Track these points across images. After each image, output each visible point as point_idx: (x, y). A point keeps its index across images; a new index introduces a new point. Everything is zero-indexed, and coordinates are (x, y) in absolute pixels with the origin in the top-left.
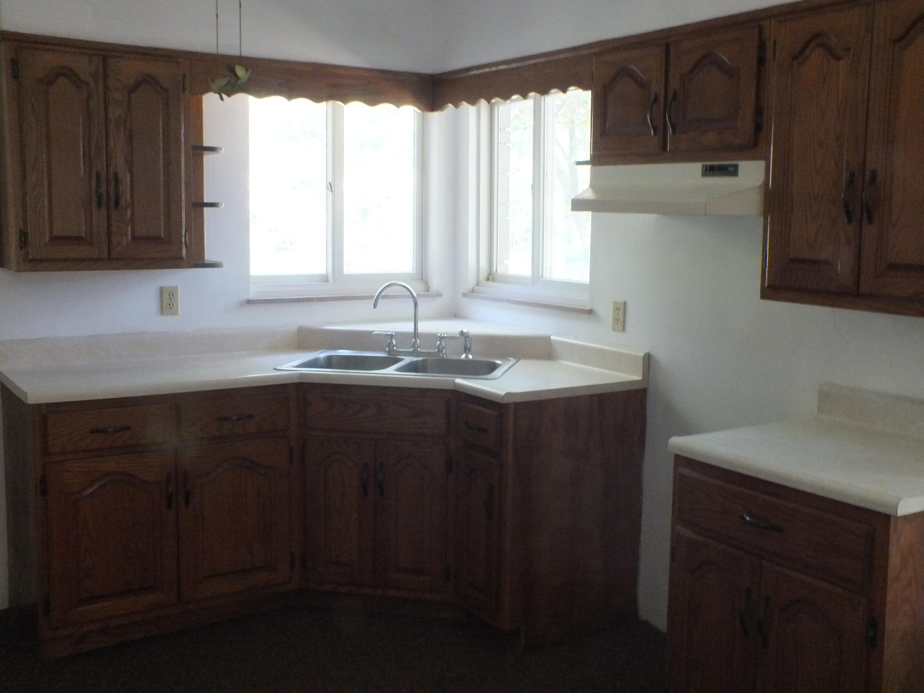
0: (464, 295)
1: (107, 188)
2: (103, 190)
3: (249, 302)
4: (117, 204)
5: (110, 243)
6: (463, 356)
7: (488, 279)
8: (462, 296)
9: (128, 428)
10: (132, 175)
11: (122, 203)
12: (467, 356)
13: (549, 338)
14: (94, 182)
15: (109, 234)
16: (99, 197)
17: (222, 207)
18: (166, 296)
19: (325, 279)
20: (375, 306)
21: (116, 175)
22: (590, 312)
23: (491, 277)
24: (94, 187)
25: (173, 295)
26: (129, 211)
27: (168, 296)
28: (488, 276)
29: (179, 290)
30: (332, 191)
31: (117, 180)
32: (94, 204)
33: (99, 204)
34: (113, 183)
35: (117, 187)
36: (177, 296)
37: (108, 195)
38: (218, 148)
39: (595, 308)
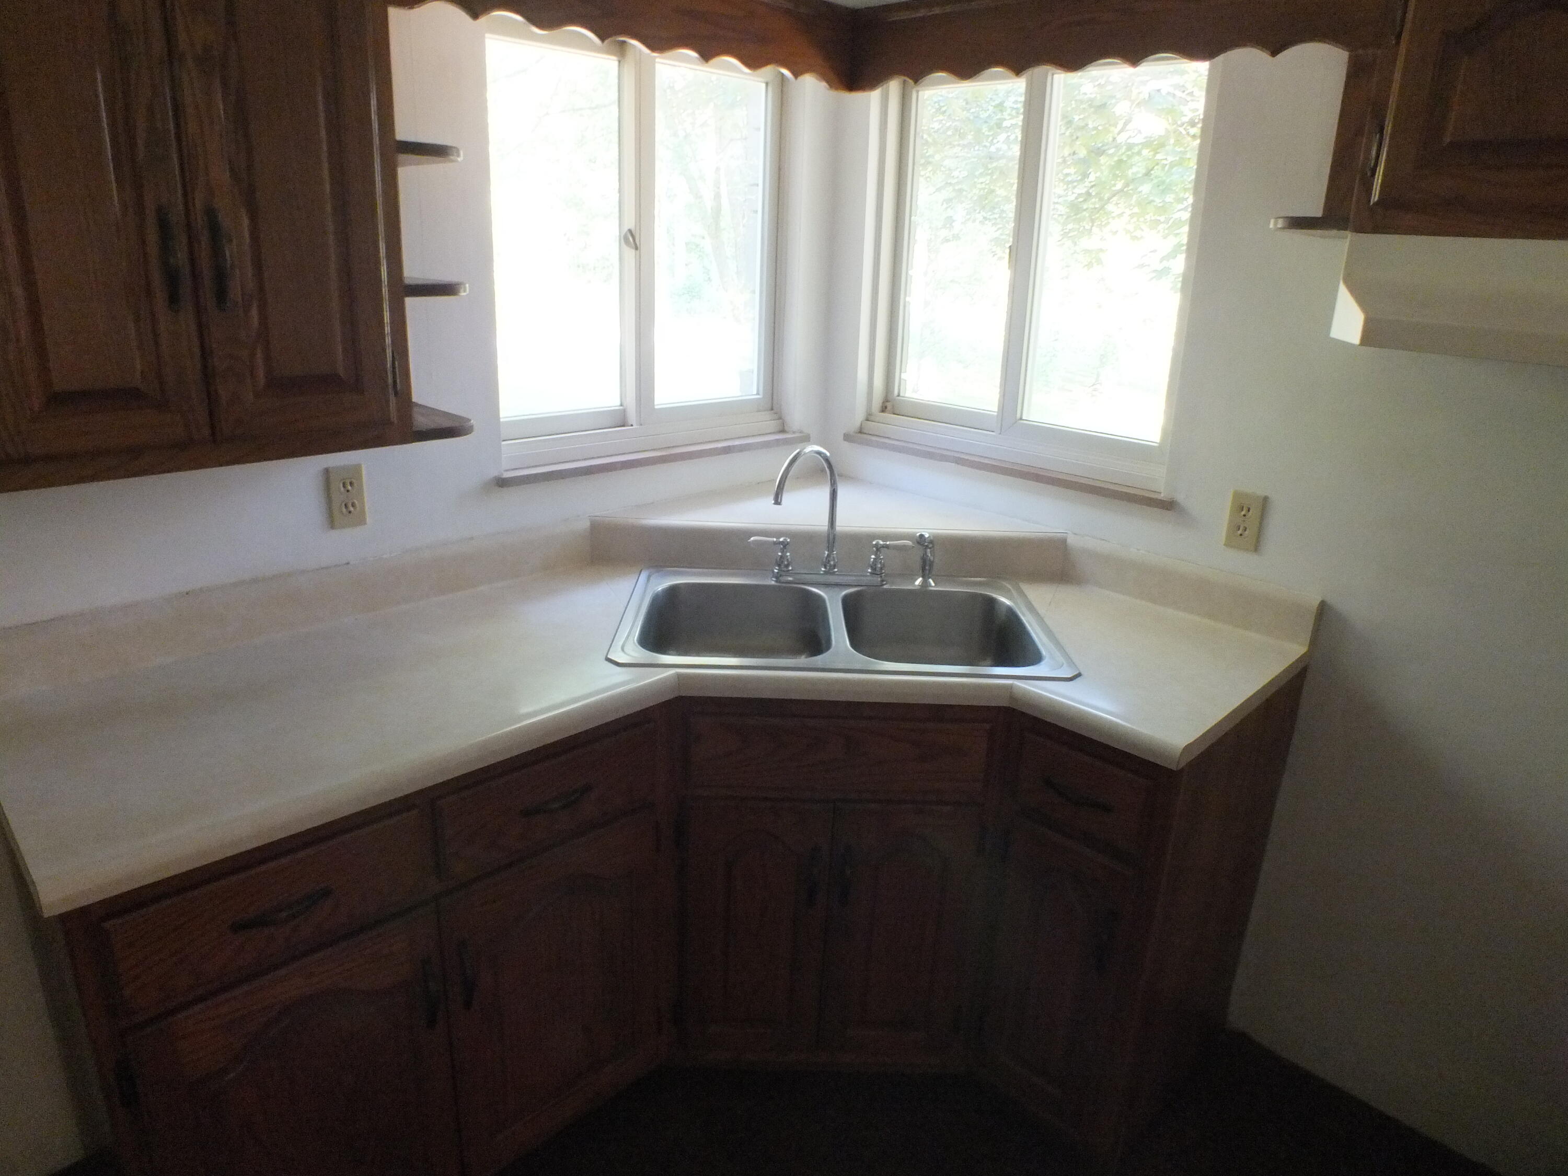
0: (847, 438)
1: (191, 253)
2: (181, 257)
3: (502, 483)
4: (221, 294)
5: (211, 398)
6: (919, 581)
7: (884, 409)
8: (845, 440)
9: (326, 893)
10: (253, 218)
11: (235, 291)
12: (925, 584)
13: (1064, 541)
14: (152, 236)
15: (208, 375)
16: (172, 279)
17: (463, 294)
18: (337, 486)
19: (620, 420)
20: (777, 502)
21: (211, 213)
22: (1168, 505)
23: (889, 405)
24: (153, 249)
25: (351, 484)
26: (254, 312)
27: (342, 489)
28: (883, 402)
29: (364, 472)
30: (636, 248)
31: (214, 228)
32: (160, 297)
33: (173, 299)
34: (204, 239)
35: (216, 251)
36: (361, 486)
37: (195, 275)
38: (451, 147)
39: (1180, 498)
